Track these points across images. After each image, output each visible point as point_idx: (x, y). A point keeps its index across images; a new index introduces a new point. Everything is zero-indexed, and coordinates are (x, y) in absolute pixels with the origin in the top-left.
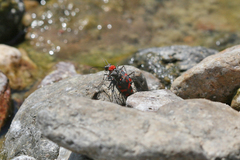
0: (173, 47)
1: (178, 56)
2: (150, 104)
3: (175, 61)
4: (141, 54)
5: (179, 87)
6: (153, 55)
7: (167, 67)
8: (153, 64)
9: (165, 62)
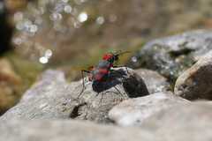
0: (185, 35)
1: (191, 45)
2: (138, 115)
3: (187, 52)
4: (146, 47)
5: (185, 86)
6: (160, 47)
7: (177, 60)
8: (159, 59)
9: (174, 55)
